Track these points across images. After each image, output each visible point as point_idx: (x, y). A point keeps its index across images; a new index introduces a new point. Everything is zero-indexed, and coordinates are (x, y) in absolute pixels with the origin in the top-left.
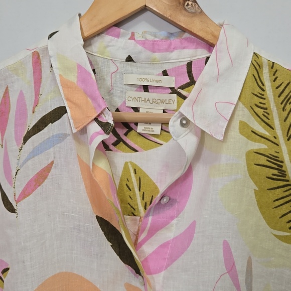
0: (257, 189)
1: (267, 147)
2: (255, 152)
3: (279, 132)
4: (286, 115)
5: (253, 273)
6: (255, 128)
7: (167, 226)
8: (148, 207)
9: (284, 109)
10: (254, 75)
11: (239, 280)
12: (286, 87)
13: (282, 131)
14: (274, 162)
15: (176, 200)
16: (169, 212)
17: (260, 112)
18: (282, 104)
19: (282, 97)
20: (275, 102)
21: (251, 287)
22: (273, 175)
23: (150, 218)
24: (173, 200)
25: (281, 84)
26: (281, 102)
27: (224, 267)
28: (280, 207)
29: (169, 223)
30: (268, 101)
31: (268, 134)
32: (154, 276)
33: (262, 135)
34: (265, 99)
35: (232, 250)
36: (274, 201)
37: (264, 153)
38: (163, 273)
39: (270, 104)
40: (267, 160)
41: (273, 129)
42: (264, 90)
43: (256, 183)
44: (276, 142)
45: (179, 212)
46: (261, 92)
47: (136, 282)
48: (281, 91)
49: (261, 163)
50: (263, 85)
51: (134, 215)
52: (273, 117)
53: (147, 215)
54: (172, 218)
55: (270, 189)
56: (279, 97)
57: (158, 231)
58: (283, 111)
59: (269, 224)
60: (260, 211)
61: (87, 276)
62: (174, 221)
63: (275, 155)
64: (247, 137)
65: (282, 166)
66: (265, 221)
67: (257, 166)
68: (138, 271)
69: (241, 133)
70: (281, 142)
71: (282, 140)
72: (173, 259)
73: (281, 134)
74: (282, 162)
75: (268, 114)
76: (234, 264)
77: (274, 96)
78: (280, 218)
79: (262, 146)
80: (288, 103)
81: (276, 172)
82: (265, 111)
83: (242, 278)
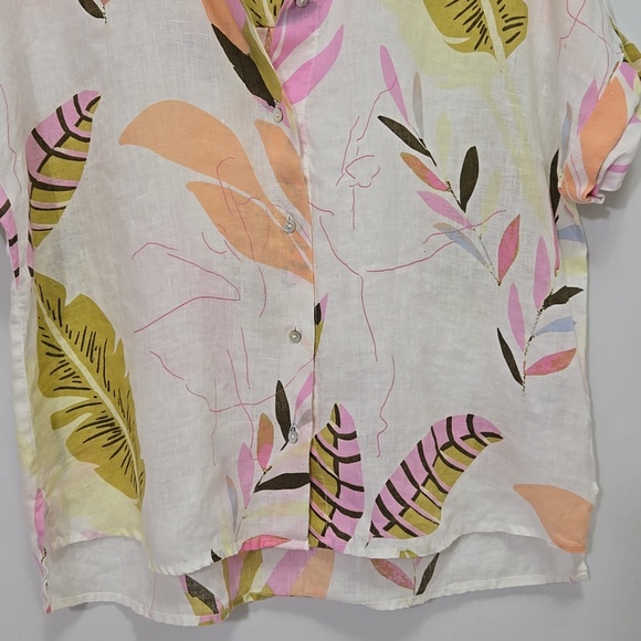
5: (423, 96)
7: (306, 40)
8: (278, 13)
16: (307, 20)
23: (284, 28)
27: (383, 83)
29: (308, 35)
35: (393, 59)
38: (305, 100)
45: (321, 19)
47: (270, 116)
51: (261, 26)
53: (279, 24)
54: (313, 29)
57: (295, 47)
61: (207, 108)
62: (315, 34)
68: (271, 103)
72: (317, 79)
76: (396, 79)
78: (455, 19)
83: (408, 99)
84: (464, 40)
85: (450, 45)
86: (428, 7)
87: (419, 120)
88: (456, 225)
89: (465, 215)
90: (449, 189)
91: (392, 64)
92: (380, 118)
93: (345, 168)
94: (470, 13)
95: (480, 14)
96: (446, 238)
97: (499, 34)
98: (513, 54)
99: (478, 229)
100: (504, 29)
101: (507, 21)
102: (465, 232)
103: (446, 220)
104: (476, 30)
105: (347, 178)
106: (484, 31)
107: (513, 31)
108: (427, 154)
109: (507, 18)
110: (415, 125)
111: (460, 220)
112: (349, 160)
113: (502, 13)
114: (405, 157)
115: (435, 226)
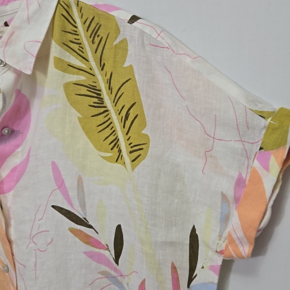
0: (81, 116)
1: (85, 79)
2: (74, 84)
3: (93, 64)
4: (96, 48)
5: (85, 190)
6: (72, 62)
7: (14, 154)
9: (93, 42)
10: (62, 15)
11: (70, 195)
12: (91, 22)
13: (95, 62)
14: (93, 91)
15: (19, 131)
16: (12, 143)
17: (75, 47)
18: (90, 37)
19: (90, 32)
20: (86, 37)
21: (84, 202)
22: (94, 103)
24: (17, 131)
25: (87, 20)
26: (89, 36)
27: (54, 184)
28: (103, 131)
29: (15, 151)
30: (81, 36)
31: (84, 66)
32: (6, 194)
33: (80, 68)
34: (78, 35)
35: (61, 170)
36: (98, 126)
37: (84, 84)
38: (12, 192)
39: (82, 39)
40: (87, 90)
41: (88, 61)
42: (76, 27)
43: (78, 111)
44: (92, 73)
45: (23, 140)
46: (75, 29)
48: (88, 25)
49: (82, 93)
50: (75, 23)
52: (86, 51)
54: (18, 146)
55: (93, 116)
56: (87, 31)
58: (93, 43)
59: (96, 147)
60: (87, 136)
63: (93, 85)
64: (62, 71)
65: (100, 95)
66: (92, 145)
67: (79, 96)
69: (56, 67)
70: (96, 73)
71: (96, 71)
73: (95, 65)
74: (100, 91)
75: (83, 48)
76: (63, 181)
77: (84, 31)
78: (104, 141)
79: (82, 78)
80: (96, 37)
81: (96, 100)
82: (80, 46)
83: (73, 194)
84: (110, 154)
85: (102, 157)
86: (86, 133)
87: (83, 206)
88: (113, 273)
89: (118, 268)
90: (108, 249)
91: (59, 172)
92: (53, 206)
93: (31, 238)
94: (112, 138)
95: (117, 140)
96: (108, 280)
97: (128, 155)
98: (136, 170)
99: (126, 278)
100: (131, 152)
101: (132, 147)
102: (119, 278)
103: (107, 269)
104: (116, 149)
105: (32, 245)
106: (120, 151)
107: (136, 154)
108: (90, 227)
109: (132, 145)
110: (79, 209)
111: (116, 270)
112: (34, 233)
113: (129, 142)
114: (72, 231)
115: (99, 273)
